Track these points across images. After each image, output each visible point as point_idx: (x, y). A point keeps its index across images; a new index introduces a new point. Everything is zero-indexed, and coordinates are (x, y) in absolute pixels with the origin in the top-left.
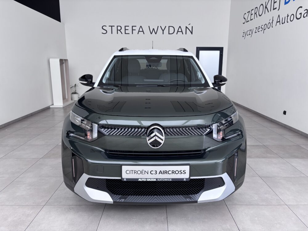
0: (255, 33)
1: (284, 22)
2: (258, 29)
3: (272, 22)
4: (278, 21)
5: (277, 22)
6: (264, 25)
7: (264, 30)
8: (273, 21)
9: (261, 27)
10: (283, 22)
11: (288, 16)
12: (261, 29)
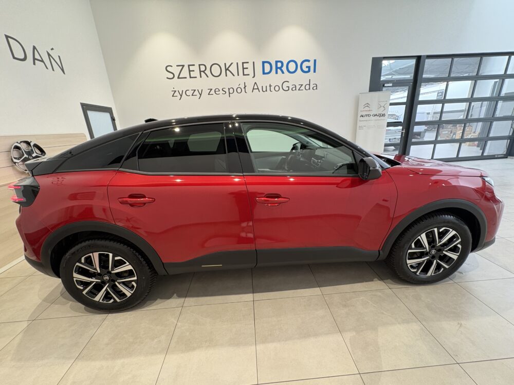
0: (209, 94)
1: (266, 91)
2: (215, 91)
3: (245, 88)
4: (256, 87)
5: (253, 89)
6: (229, 89)
7: (229, 93)
8: (245, 86)
9: (221, 90)
10: (264, 90)
11: (270, 86)
12: (221, 92)
